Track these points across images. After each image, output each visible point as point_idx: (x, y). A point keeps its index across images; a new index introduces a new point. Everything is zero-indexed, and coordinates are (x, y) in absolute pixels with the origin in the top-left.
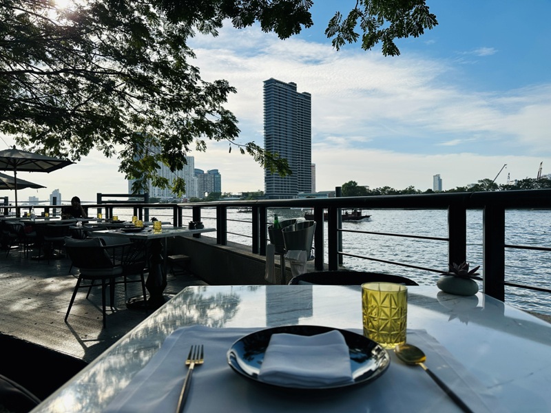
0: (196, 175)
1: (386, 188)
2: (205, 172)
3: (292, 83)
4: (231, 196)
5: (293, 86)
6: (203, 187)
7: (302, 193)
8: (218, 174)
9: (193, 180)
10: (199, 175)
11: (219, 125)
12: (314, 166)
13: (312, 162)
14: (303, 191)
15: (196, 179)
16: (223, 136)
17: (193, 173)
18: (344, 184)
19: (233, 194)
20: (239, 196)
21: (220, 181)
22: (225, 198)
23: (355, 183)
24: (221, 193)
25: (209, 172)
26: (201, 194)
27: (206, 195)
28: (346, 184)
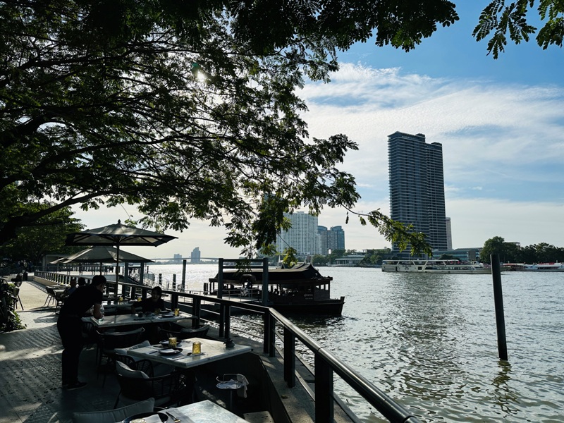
0: (319, 232)
1: (542, 245)
2: (329, 229)
3: (419, 134)
4: (355, 253)
5: (421, 137)
6: (326, 244)
7: (436, 250)
8: (341, 230)
9: (316, 237)
10: (322, 232)
11: (334, 189)
12: (449, 220)
13: (446, 216)
14: (437, 248)
15: (320, 236)
16: (339, 202)
17: (316, 231)
18: (487, 240)
19: (357, 251)
20: (363, 254)
21: (344, 238)
22: (349, 256)
23: (501, 239)
24: (345, 250)
25: (332, 229)
26: (325, 251)
27: (330, 252)
28: (490, 240)
